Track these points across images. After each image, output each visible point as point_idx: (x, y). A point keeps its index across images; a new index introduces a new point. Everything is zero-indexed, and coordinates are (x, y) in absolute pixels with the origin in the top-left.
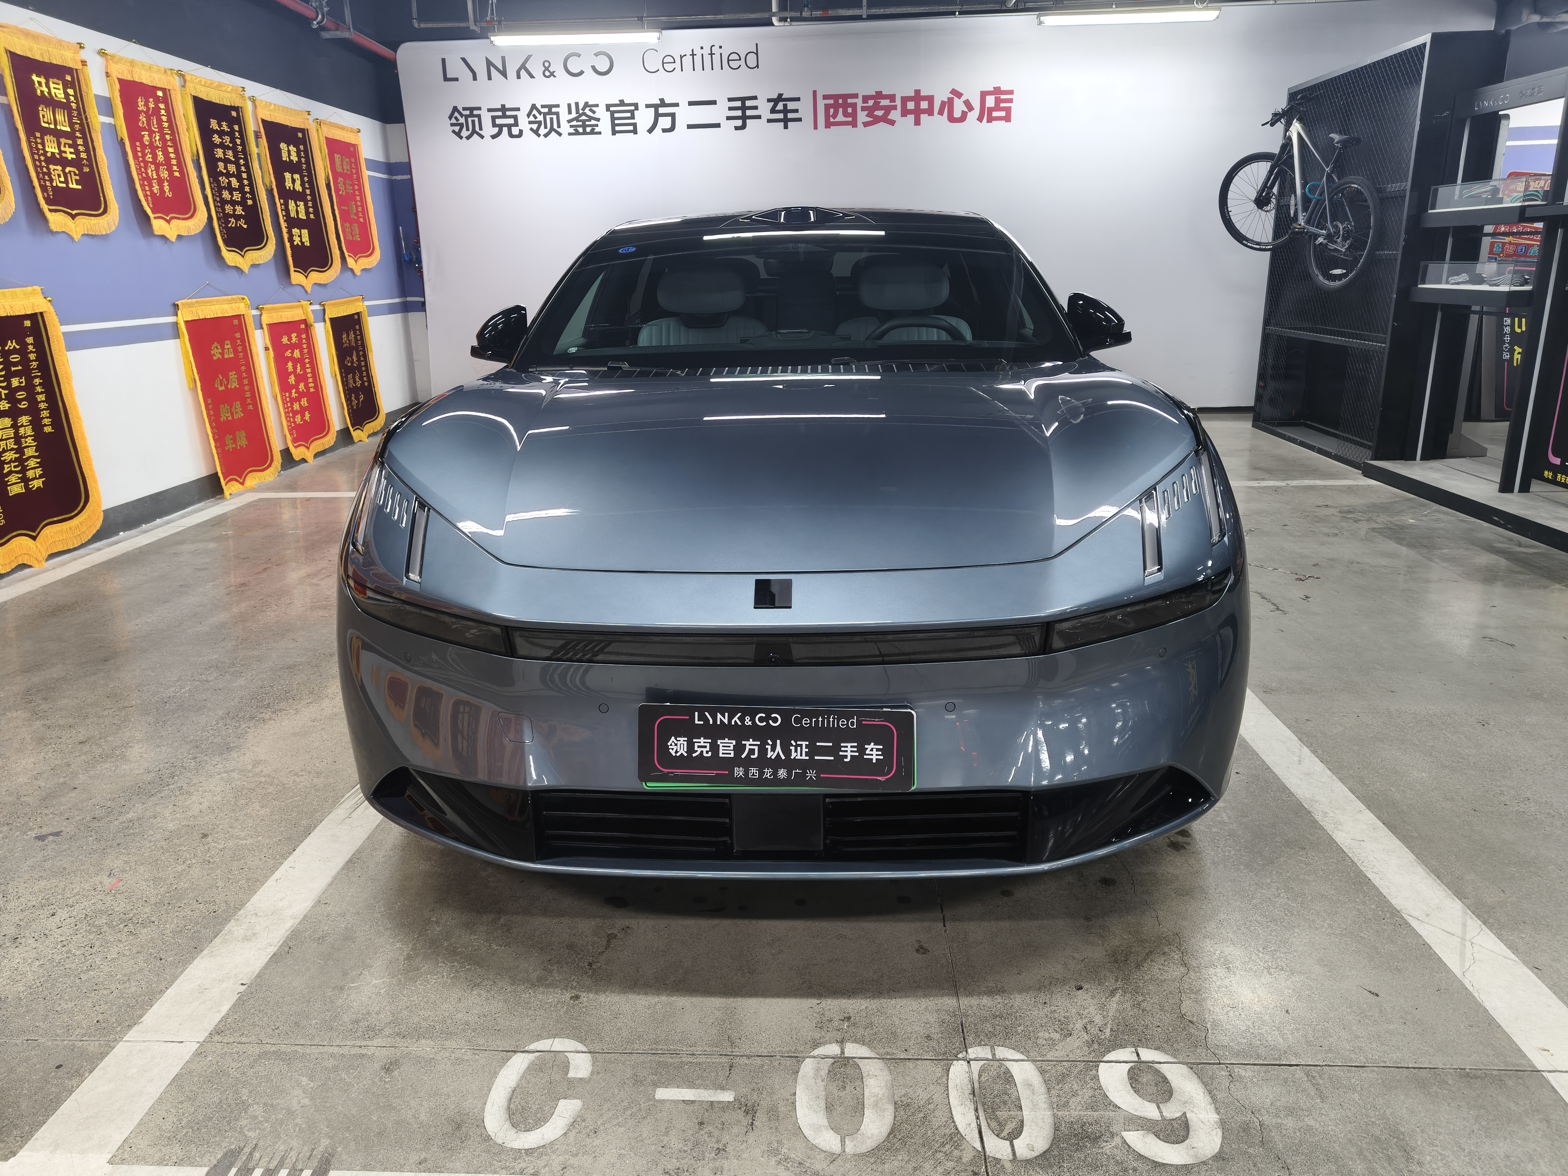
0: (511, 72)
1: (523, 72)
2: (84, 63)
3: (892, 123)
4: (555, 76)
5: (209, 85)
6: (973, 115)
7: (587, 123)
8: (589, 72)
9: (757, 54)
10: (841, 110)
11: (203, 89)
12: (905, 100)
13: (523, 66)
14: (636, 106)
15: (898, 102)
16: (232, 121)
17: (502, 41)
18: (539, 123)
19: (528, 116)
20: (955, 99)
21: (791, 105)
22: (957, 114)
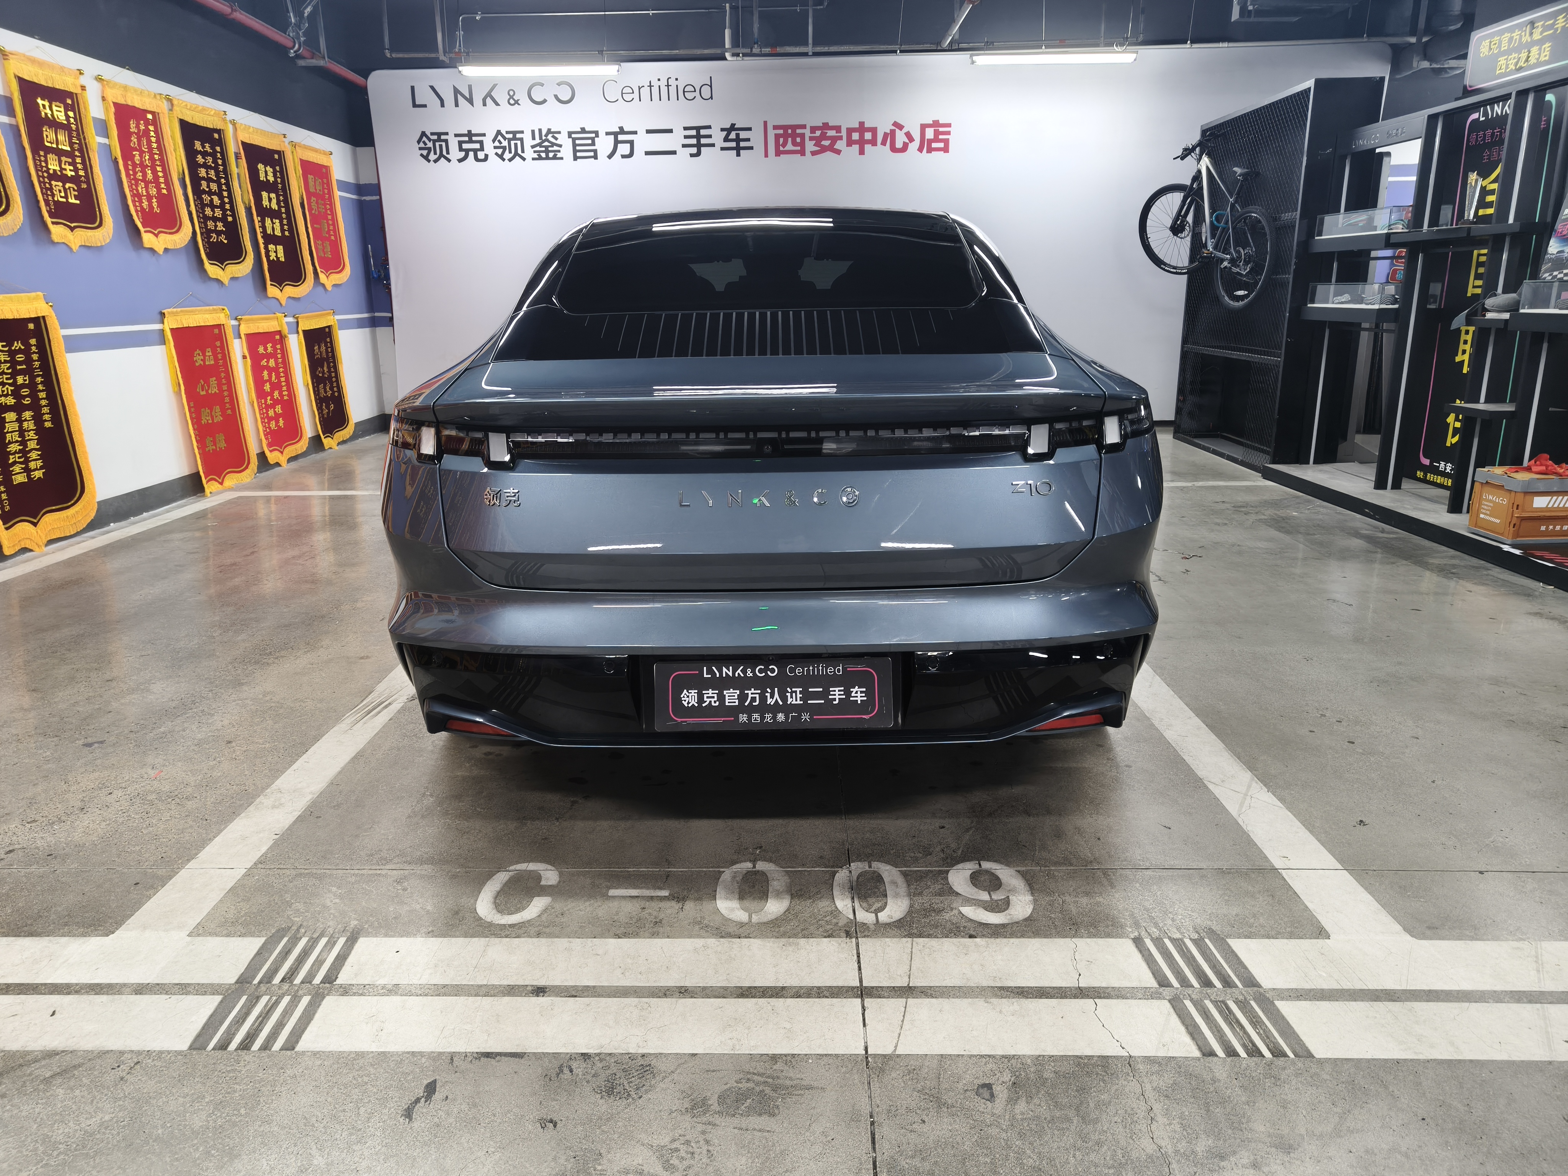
0: (478, 100)
1: (489, 100)
2: (83, 88)
3: (838, 152)
4: (519, 104)
5: (194, 109)
6: (914, 146)
7: (550, 149)
8: (552, 101)
9: (711, 86)
10: (790, 140)
11: (188, 112)
12: (850, 131)
13: (489, 95)
14: (597, 133)
15: (844, 133)
16: (215, 143)
17: (470, 71)
18: (504, 148)
19: (494, 141)
20: (897, 131)
21: (743, 135)
22: (899, 145)
